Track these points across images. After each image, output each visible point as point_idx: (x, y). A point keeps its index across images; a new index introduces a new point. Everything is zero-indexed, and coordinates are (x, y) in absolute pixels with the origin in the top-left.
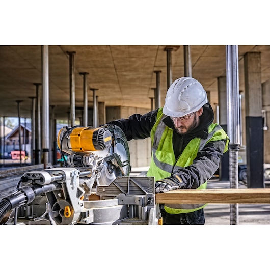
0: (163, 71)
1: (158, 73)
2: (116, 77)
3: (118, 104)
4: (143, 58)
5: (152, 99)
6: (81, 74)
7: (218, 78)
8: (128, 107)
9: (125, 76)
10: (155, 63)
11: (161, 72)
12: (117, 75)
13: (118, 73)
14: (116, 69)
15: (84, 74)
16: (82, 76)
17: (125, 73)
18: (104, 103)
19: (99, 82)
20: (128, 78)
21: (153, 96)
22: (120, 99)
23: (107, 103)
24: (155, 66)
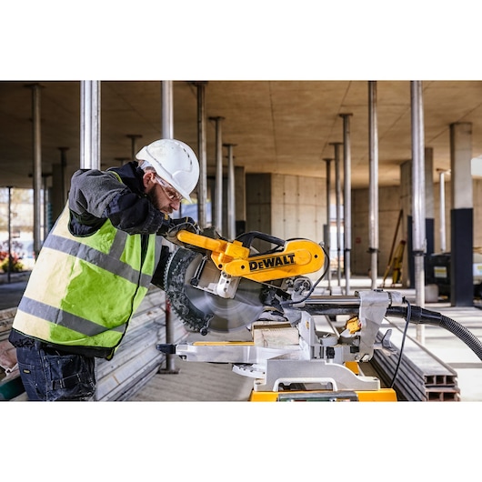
0: (355, 114)
1: (345, 117)
2: (271, 123)
3: (266, 169)
4: (324, 91)
5: (328, 162)
6: (211, 119)
7: (452, 126)
8: (284, 175)
9: (287, 121)
10: (343, 100)
11: (351, 114)
12: (273, 120)
13: (275, 118)
14: (272, 111)
15: (216, 119)
16: (214, 122)
17: (288, 118)
18: (243, 168)
19: (240, 133)
20: (291, 125)
21: (333, 157)
22: (271, 162)
23: (248, 169)
24: (342, 106)
